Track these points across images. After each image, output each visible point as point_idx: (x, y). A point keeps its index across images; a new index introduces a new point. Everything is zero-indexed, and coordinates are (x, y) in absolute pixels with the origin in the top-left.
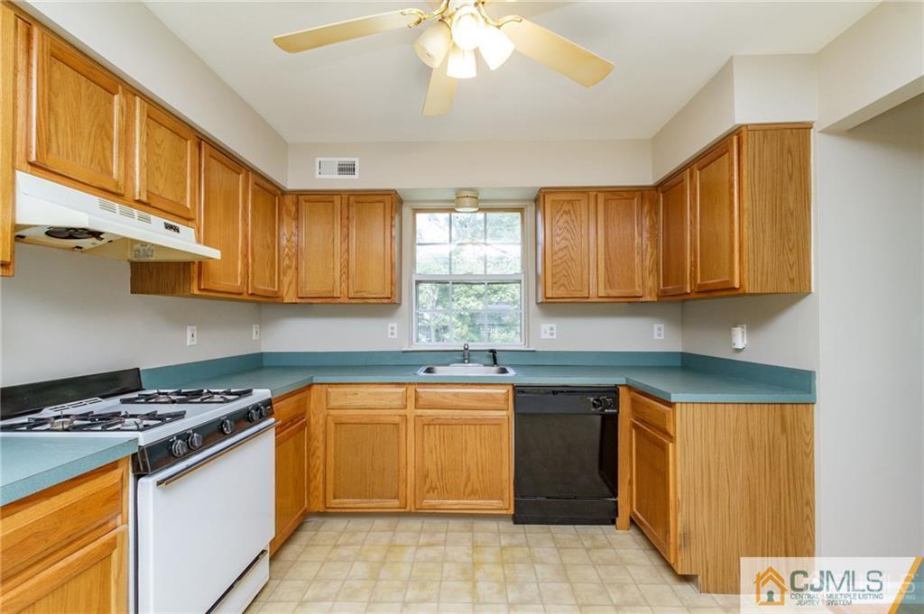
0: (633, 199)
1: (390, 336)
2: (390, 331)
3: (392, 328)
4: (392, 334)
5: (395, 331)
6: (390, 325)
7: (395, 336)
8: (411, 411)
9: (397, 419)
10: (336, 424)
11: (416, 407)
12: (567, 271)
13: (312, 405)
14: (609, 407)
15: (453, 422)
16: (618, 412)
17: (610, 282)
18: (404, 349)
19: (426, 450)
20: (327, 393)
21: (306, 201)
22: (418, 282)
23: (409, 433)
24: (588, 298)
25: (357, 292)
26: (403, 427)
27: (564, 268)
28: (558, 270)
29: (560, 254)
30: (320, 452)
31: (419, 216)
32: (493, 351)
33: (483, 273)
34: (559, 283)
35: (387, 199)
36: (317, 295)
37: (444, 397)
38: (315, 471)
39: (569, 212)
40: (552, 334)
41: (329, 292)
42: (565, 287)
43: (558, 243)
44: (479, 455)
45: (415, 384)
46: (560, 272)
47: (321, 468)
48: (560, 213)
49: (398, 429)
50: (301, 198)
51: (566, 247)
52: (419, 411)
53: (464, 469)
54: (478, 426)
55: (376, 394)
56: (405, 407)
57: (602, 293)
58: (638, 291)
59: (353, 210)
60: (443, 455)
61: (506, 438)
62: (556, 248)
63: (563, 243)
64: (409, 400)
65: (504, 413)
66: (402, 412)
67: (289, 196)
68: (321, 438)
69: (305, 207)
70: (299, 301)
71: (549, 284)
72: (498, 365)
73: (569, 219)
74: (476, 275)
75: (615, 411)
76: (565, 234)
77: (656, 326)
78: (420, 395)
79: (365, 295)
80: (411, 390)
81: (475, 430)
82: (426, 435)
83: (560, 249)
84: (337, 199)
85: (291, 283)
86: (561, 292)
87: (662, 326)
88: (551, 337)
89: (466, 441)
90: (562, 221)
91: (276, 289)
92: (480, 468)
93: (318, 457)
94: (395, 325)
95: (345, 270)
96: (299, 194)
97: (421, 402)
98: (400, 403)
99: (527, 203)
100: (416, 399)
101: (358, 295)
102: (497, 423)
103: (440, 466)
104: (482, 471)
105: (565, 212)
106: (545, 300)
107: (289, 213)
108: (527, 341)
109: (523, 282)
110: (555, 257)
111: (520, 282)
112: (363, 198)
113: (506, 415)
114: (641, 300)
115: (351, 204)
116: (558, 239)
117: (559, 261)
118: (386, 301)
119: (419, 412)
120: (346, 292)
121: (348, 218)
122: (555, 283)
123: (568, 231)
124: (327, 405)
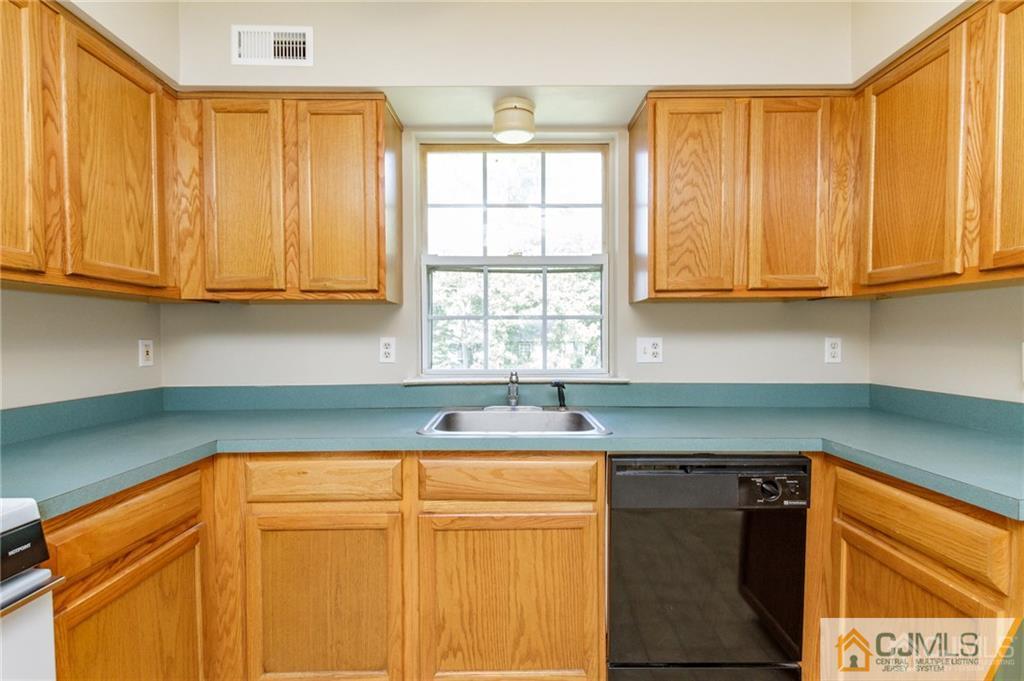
0: (816, 111)
1: (383, 359)
2: (383, 350)
3: (387, 346)
4: (387, 355)
5: (392, 350)
6: (384, 340)
7: (392, 359)
8: (410, 503)
9: (383, 520)
10: (263, 530)
11: (420, 497)
12: (694, 242)
13: (218, 494)
14: (791, 497)
15: (493, 524)
16: (808, 506)
17: (770, 263)
18: (406, 381)
19: (441, 578)
20: (246, 471)
21: (217, 111)
22: (431, 269)
23: (407, 546)
24: (731, 290)
25: (314, 280)
26: (395, 535)
27: (689, 237)
28: (678, 242)
29: (683, 212)
30: (235, 585)
31: (433, 158)
32: (560, 385)
33: (540, 254)
34: (679, 265)
35: (368, 107)
36: (242, 287)
37: (474, 478)
38: (226, 618)
39: (700, 134)
40: (655, 355)
41: (266, 279)
42: (690, 271)
43: (679, 193)
44: (541, 583)
45: (417, 453)
46: (681, 245)
47: (239, 614)
48: (685, 135)
49: (386, 539)
50: (207, 103)
51: (694, 199)
52: (426, 503)
53: (513, 611)
54: (539, 532)
55: (342, 472)
56: (400, 497)
57: (755, 282)
58: (820, 277)
59: (306, 128)
60: (472, 587)
61: (592, 554)
62: (676, 200)
63: (688, 193)
64: (407, 484)
65: (589, 506)
66: (395, 506)
67: (186, 102)
68: (238, 557)
69: (214, 121)
70: (209, 296)
71: (662, 265)
72: (567, 409)
73: (698, 147)
74: (526, 257)
75: (804, 503)
76: (692, 174)
77: (828, 342)
78: (428, 473)
79: (330, 285)
80: (411, 465)
81: (534, 538)
82: (440, 548)
83: (684, 203)
84: (275, 106)
85: (193, 262)
86: (684, 280)
87: (838, 341)
88: (655, 360)
89: (516, 559)
90: (686, 151)
91: (156, 271)
92: (544, 609)
93: (232, 593)
94: (392, 341)
95: (293, 239)
96: (202, 94)
97: (429, 488)
98: (389, 489)
99: (614, 134)
100: (421, 482)
101: (319, 286)
102: (576, 527)
103: (466, 608)
104: (547, 616)
105: (693, 136)
106: (653, 295)
107: (186, 134)
108: (611, 366)
109: (605, 268)
110: (674, 218)
111: (600, 269)
112: (325, 107)
113: (592, 510)
114: (823, 294)
115: (300, 117)
116: (679, 184)
117: (681, 225)
118: (369, 296)
119: (427, 505)
120: (296, 281)
121: (296, 144)
122: (673, 264)
123: (696, 169)
124: (247, 493)
